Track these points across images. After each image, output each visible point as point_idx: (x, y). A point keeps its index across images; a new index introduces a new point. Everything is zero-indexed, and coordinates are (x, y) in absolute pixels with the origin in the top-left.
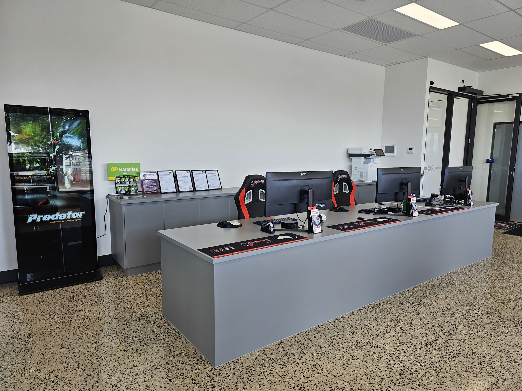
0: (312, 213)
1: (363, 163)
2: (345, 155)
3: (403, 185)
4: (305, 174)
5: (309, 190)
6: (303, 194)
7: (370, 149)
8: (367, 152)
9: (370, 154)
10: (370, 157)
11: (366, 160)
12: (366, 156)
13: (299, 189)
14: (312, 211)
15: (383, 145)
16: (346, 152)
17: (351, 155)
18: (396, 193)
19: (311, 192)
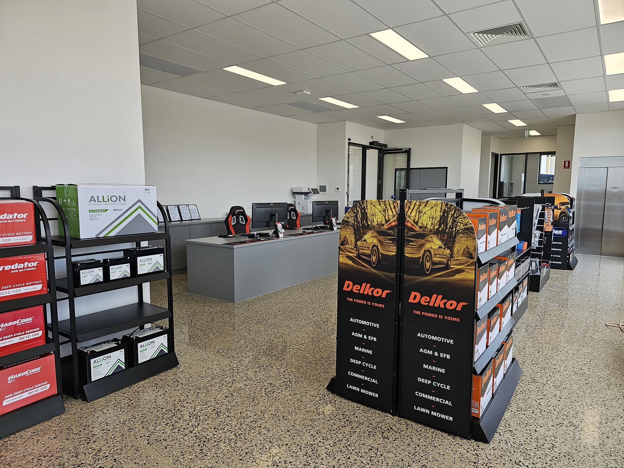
0: (278, 226)
1: (304, 199)
2: (291, 193)
3: (328, 211)
4: (272, 204)
5: (275, 213)
6: (272, 215)
7: (309, 189)
8: (306, 190)
9: (309, 192)
10: (309, 195)
11: (306, 197)
12: (306, 194)
13: (270, 213)
14: (278, 225)
15: (318, 185)
16: (291, 190)
17: (294, 193)
18: (324, 217)
19: (277, 214)
